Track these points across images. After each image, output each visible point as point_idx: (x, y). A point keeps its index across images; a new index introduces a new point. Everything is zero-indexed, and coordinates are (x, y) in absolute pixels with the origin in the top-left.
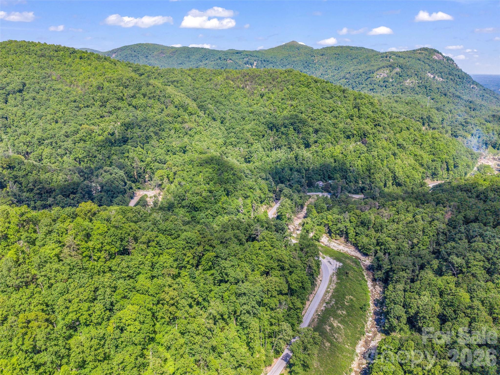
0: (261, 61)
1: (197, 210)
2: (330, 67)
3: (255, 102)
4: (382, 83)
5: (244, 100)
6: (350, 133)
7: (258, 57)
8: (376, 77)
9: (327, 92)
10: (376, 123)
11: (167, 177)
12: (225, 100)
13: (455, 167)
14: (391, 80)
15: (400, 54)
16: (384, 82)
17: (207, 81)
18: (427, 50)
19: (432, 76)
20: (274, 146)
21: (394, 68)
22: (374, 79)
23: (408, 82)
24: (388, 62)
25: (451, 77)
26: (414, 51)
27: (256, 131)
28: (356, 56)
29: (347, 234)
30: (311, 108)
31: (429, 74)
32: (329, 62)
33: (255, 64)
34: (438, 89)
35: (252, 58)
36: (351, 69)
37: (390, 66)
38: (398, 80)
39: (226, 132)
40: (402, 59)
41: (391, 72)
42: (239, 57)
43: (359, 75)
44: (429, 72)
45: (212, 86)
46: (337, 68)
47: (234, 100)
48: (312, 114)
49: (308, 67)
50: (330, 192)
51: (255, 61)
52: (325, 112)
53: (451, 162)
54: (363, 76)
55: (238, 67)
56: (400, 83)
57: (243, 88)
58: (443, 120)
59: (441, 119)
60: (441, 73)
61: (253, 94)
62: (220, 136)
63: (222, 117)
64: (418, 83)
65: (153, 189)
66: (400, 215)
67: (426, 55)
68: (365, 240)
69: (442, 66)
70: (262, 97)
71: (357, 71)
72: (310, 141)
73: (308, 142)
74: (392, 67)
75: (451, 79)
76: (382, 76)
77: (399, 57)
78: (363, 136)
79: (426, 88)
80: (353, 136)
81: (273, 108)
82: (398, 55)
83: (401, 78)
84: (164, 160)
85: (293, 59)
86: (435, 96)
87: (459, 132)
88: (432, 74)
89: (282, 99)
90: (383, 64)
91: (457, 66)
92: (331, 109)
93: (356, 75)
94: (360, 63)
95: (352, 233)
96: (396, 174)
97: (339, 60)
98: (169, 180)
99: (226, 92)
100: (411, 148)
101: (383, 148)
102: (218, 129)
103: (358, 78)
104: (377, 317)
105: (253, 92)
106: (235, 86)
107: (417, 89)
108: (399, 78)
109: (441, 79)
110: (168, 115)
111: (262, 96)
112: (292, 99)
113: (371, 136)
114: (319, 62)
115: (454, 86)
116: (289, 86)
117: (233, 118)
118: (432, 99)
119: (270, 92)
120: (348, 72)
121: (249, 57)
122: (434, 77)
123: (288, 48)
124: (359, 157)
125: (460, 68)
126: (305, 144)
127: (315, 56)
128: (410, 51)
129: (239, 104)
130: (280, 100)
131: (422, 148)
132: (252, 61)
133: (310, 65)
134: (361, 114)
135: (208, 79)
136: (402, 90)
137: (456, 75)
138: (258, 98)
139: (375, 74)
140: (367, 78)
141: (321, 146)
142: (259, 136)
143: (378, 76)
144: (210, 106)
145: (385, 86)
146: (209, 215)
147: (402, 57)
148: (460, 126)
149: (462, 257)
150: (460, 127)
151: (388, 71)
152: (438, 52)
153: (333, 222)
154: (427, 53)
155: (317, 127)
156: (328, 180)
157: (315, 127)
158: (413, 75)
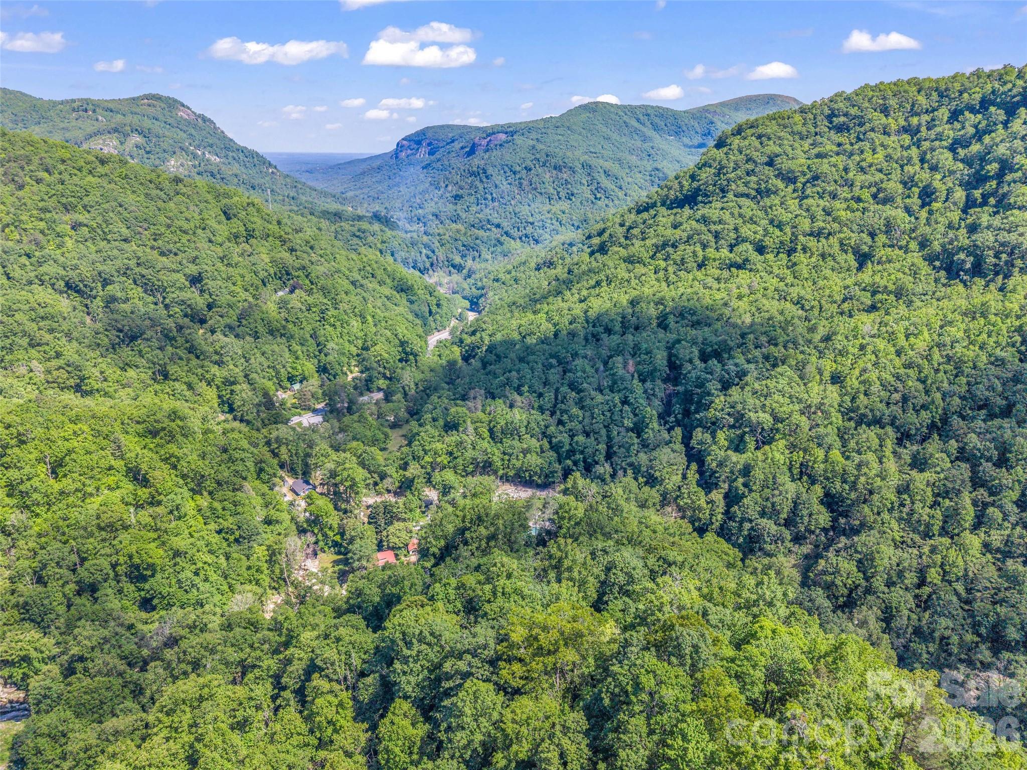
6: (265, 274)
13: (438, 306)
15: (110, 106)
18: (159, 99)
19: (200, 153)
21: (126, 135)
23: (173, 165)
24: (97, 123)
25: (231, 154)
26: (134, 99)
31: (192, 149)
34: (236, 176)
37: (116, 130)
40: (121, 116)
41: (122, 143)
50: (314, 410)
60: (211, 146)
66: (546, 395)
67: (164, 109)
69: (204, 132)
75: (235, 158)
77: (111, 111)
79: (213, 175)
80: (269, 280)
81: (26, 239)
83: (152, 156)
88: (197, 147)
91: (223, 132)
108: (146, 156)
109: (218, 160)
113: (300, 273)
122: (204, 155)
125: (230, 137)
126: (186, 315)
128: (125, 100)
147: (118, 112)
151: (115, 142)
152: (183, 105)
153: (450, 454)
154: (163, 105)
155: (192, 269)
156: (289, 386)
157: (188, 271)
158: (177, 150)
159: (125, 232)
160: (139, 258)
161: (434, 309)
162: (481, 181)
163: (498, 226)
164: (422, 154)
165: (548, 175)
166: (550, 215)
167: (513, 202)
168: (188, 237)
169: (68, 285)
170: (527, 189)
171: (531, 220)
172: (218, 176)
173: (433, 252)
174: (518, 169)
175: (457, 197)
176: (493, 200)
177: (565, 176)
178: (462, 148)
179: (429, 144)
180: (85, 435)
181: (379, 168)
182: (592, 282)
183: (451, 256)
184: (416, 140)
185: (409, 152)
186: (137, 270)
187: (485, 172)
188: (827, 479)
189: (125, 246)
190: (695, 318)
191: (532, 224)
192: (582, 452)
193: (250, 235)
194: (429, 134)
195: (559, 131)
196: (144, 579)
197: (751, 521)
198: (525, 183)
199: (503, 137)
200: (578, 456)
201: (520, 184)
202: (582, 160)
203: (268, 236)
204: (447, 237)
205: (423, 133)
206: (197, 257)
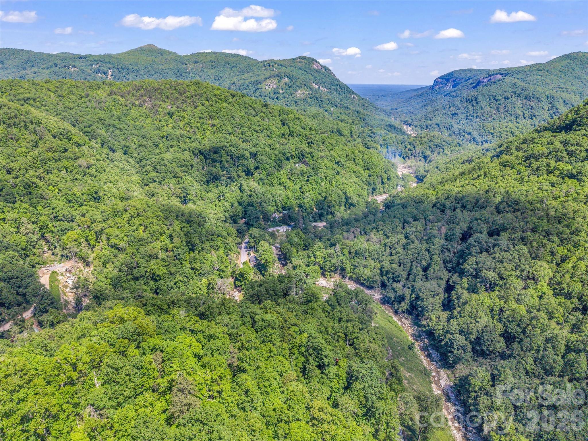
0: (118, 69)
1: (158, 278)
2: (208, 77)
3: (163, 123)
4: (272, 95)
5: (147, 121)
6: (289, 155)
7: (113, 64)
8: (264, 88)
9: (250, 108)
10: (309, 140)
11: (87, 240)
12: (120, 122)
13: (388, 179)
14: (281, 92)
15: (282, 63)
16: (274, 93)
17: (82, 97)
18: (305, 58)
19: (317, 87)
20: (210, 178)
21: (282, 78)
22: (263, 90)
23: (299, 93)
24: (272, 72)
25: (333, 87)
26: (293, 59)
27: (181, 160)
28: (235, 64)
29: (343, 269)
30: (240, 127)
31: (314, 84)
32: (206, 70)
33: (110, 73)
34: (328, 100)
35: (104, 65)
36: (235, 79)
37: (278, 76)
38: (288, 91)
39: (138, 166)
40: (284, 68)
41: (279, 82)
42: (84, 64)
43: (245, 87)
44: (313, 82)
45: (93, 104)
46: (217, 78)
47: (132, 122)
48: (242, 134)
49: (181, 77)
50: (289, 225)
51: (109, 68)
52: (256, 131)
53: (385, 176)
54: (251, 88)
55: (88, 77)
56: (292, 94)
57: (140, 105)
58: (351, 133)
59: (350, 132)
60: (324, 83)
61: (157, 112)
62: (130, 172)
63: (125, 146)
64: (309, 94)
65: (60, 260)
66: (390, 238)
67: (306, 64)
68: (367, 272)
69: (323, 76)
70: (171, 117)
71: (242, 81)
72: (251, 168)
73: (248, 169)
74: (279, 76)
75: (334, 89)
76: (271, 87)
77: (281, 65)
78: (301, 157)
79: (317, 99)
80: (292, 158)
81: (191, 131)
82: (280, 64)
83: (291, 89)
84: (70, 216)
85: (161, 67)
86: (328, 107)
87: (369, 144)
88: (317, 84)
89: (200, 118)
90: (268, 74)
91: (334, 75)
92: (262, 128)
93: (242, 87)
94: (242, 72)
95: (348, 267)
96: (348, 194)
97: (216, 69)
98: (89, 244)
99: (117, 112)
100: (348, 165)
101: (327, 168)
102: (125, 162)
103: (246, 89)
104: (426, 353)
105: (157, 110)
106: (128, 103)
107: (309, 100)
108: (288, 88)
109: (326, 90)
110: (49, 150)
111: (171, 115)
112: (211, 117)
113: (309, 156)
114: (194, 70)
115: (338, 96)
116: (204, 102)
117: (140, 146)
118: (326, 111)
119: (180, 109)
120: (232, 82)
121: (100, 64)
122: (319, 88)
123: (148, 52)
124: (308, 181)
125: (338, 77)
126: (245, 171)
127: (187, 63)
128: (290, 59)
129: (142, 127)
130: (198, 119)
131: (357, 164)
132: (105, 69)
133: (184, 74)
134: (293, 132)
135: (83, 94)
136: (296, 102)
137: (337, 85)
138: (166, 117)
139: (263, 85)
140: (255, 89)
141: (264, 172)
142: (186, 166)
143: (267, 87)
144: (100, 132)
145: (277, 98)
146: (179, 282)
147: (284, 66)
148: (369, 137)
149: (492, 270)
150: (369, 139)
151: (276, 82)
152: (316, 62)
153: (325, 258)
154: (306, 62)
155: (253, 150)
156: (282, 211)
157: (251, 150)
158: (303, 86)
159: (230, 130)
160: (232, 142)
161: (385, 180)
162: (472, 105)
163: (469, 134)
164: (449, 87)
165: (519, 104)
166: (506, 129)
167: (490, 119)
168: (257, 134)
169: (200, 152)
170: (502, 111)
171: (492, 131)
172: (320, 99)
173: (414, 147)
174: (500, 98)
175: (454, 115)
176: (477, 117)
177: (532, 103)
178: (471, 84)
179: (454, 81)
180: (161, 217)
181: (421, 95)
182: (475, 176)
183: (424, 150)
184: (446, 79)
185: (441, 85)
186: (230, 148)
187: (476, 99)
188: (509, 321)
189: (228, 136)
190: (517, 207)
191: (492, 134)
192: (393, 274)
193: (291, 135)
194: (455, 75)
195: (540, 73)
196: (156, 280)
197: (452, 334)
198: (501, 107)
199: (499, 77)
200: (390, 276)
201: (498, 108)
202: (548, 93)
203: (300, 135)
204: (426, 140)
205: (451, 74)
206: (257, 144)
